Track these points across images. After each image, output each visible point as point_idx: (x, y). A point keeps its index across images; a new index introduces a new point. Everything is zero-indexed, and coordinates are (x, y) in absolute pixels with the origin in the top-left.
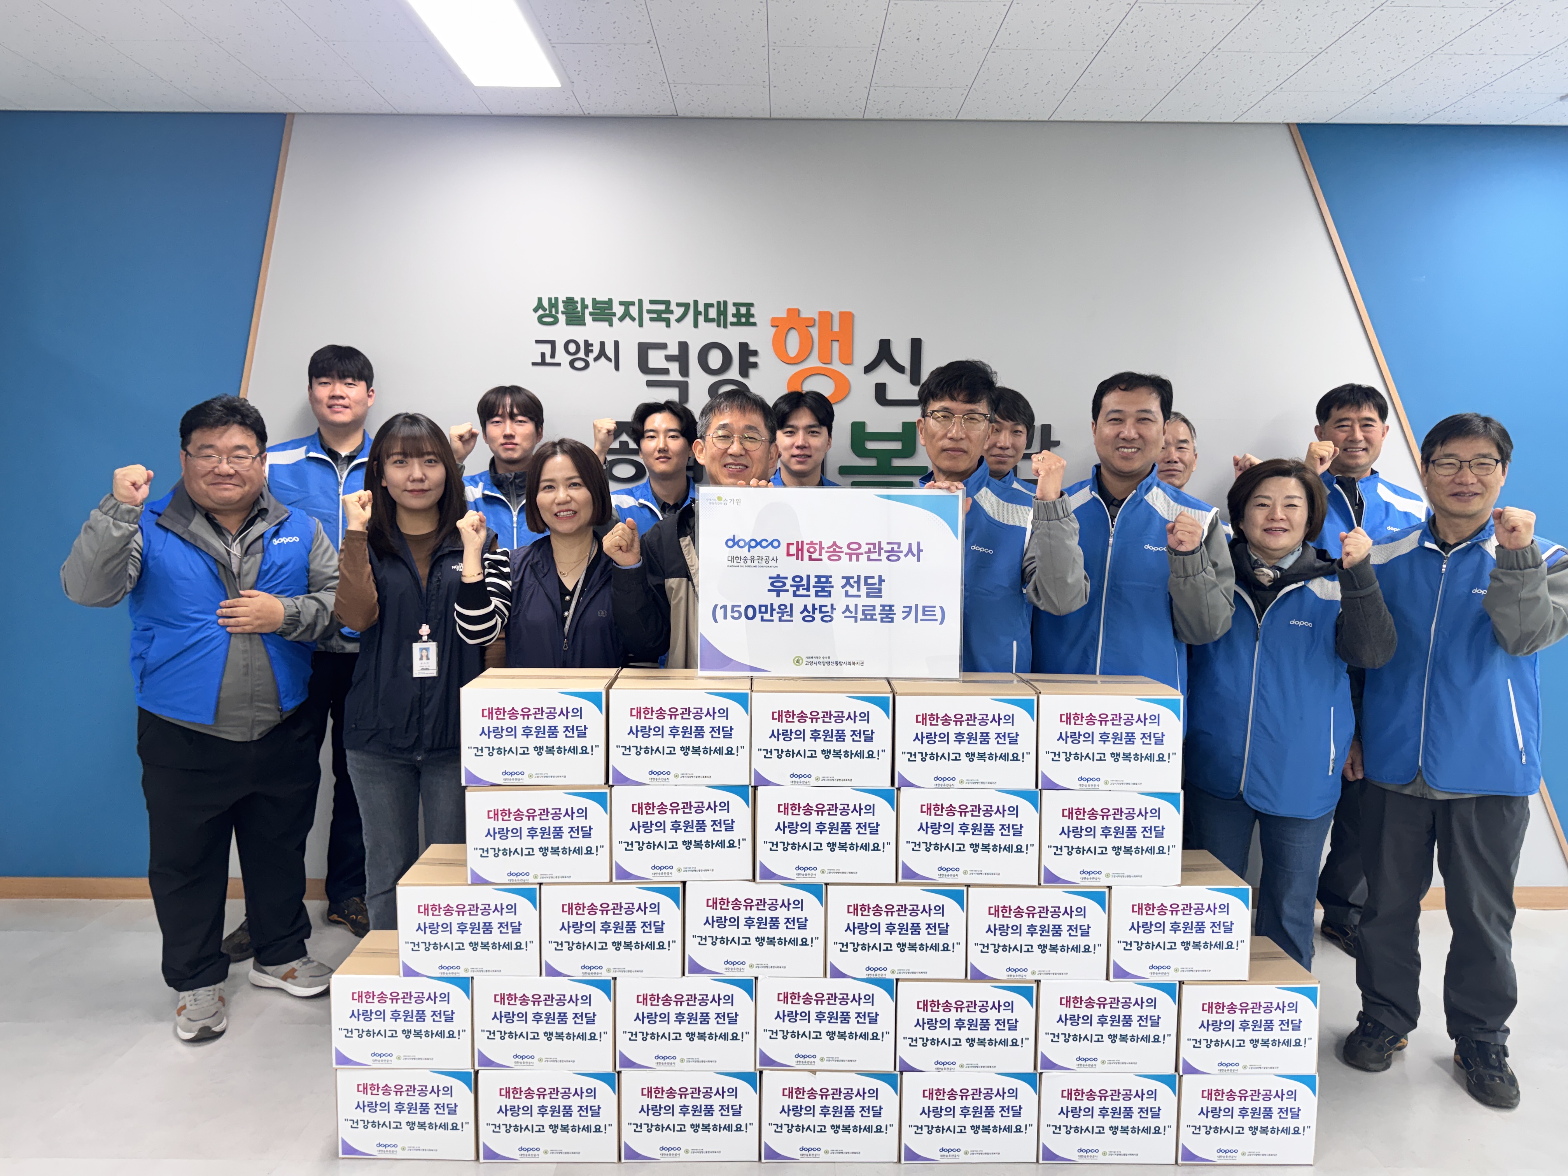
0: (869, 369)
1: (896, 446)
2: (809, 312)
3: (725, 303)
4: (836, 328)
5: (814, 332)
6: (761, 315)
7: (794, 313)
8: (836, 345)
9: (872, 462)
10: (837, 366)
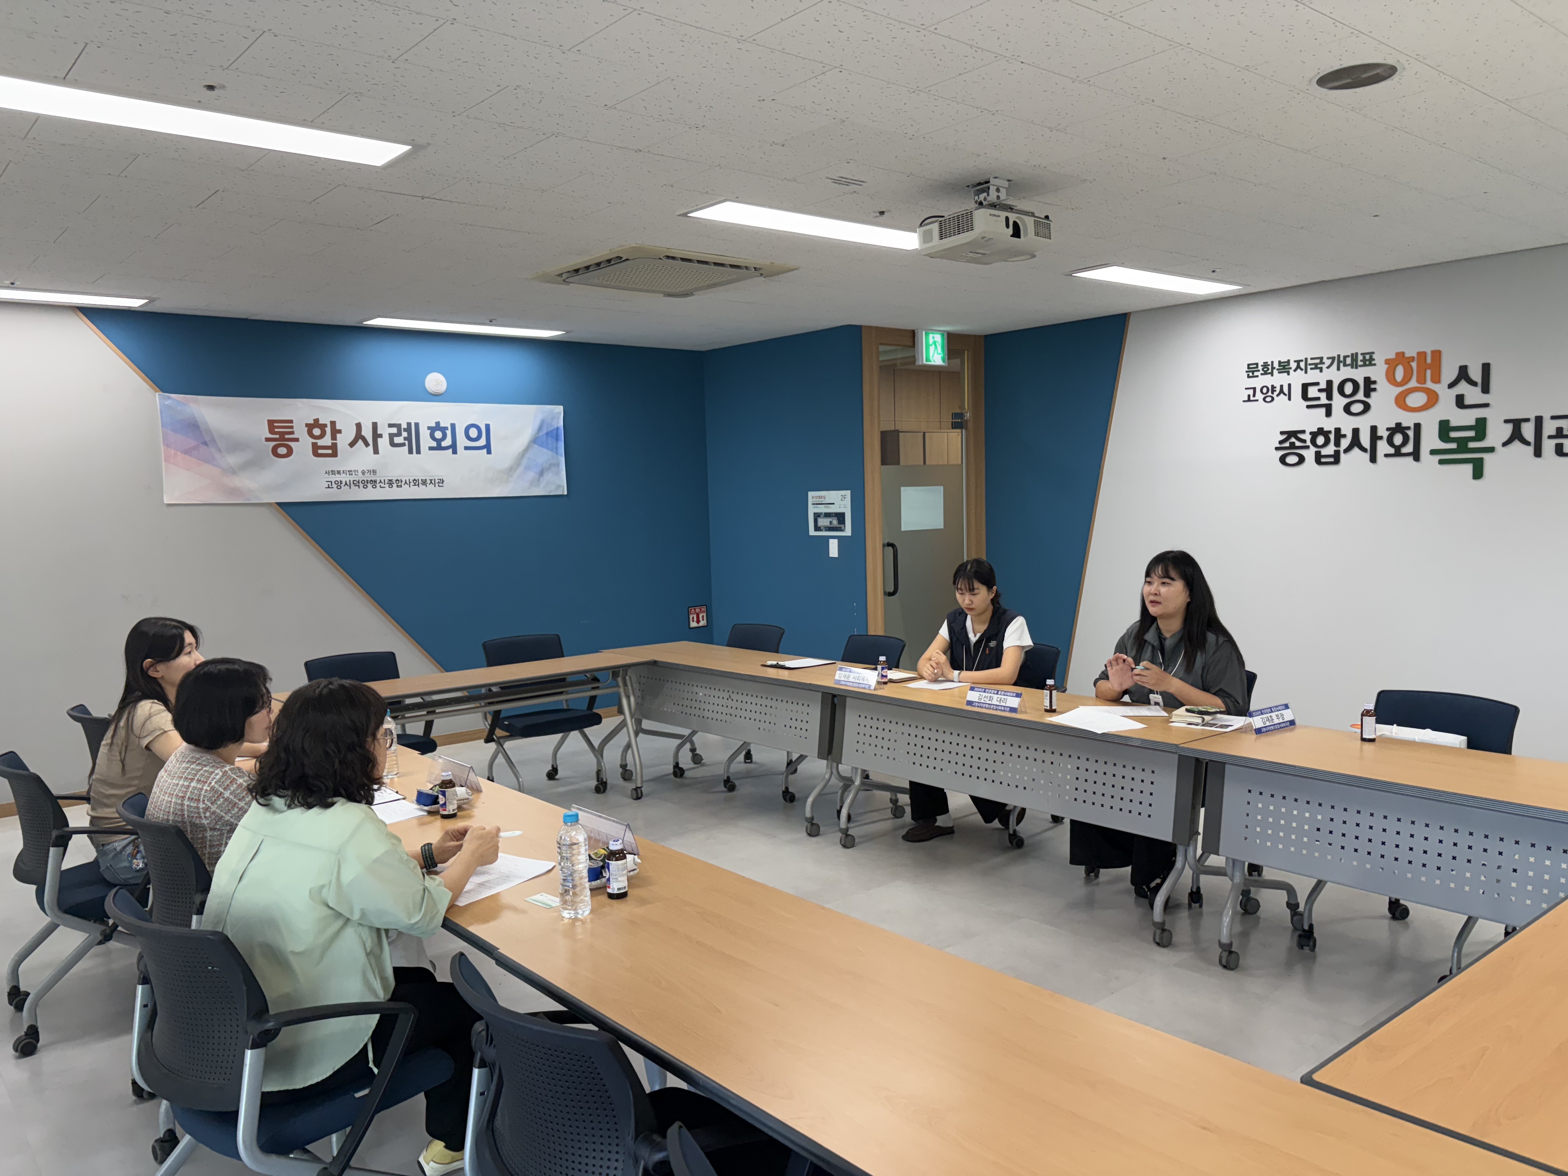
0: (1451, 386)
1: (1472, 434)
2: (1410, 353)
3: (1357, 354)
4: (1429, 361)
5: (1414, 365)
6: (1379, 359)
7: (1400, 354)
8: (1429, 372)
9: (1453, 446)
10: (1429, 385)
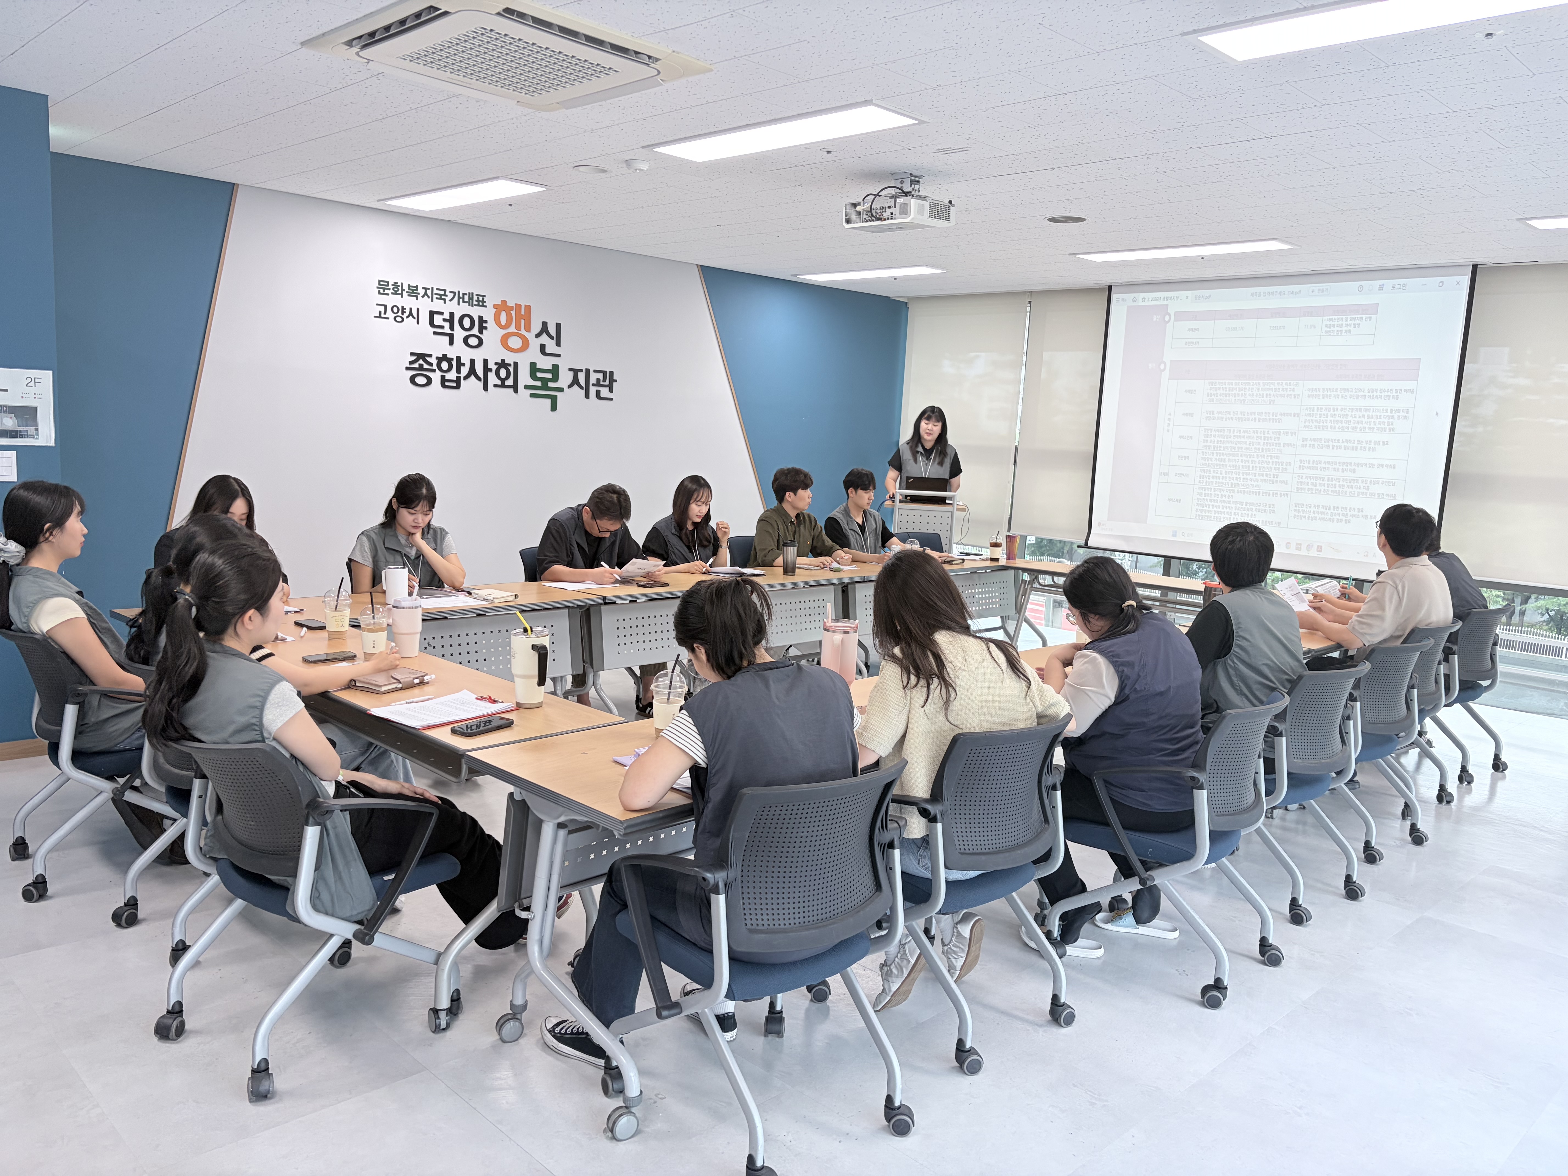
0: (538, 336)
1: (549, 376)
2: (511, 303)
3: (473, 293)
4: (523, 313)
5: (513, 313)
6: (489, 302)
7: (504, 302)
8: (523, 322)
9: (539, 384)
10: (523, 332)
